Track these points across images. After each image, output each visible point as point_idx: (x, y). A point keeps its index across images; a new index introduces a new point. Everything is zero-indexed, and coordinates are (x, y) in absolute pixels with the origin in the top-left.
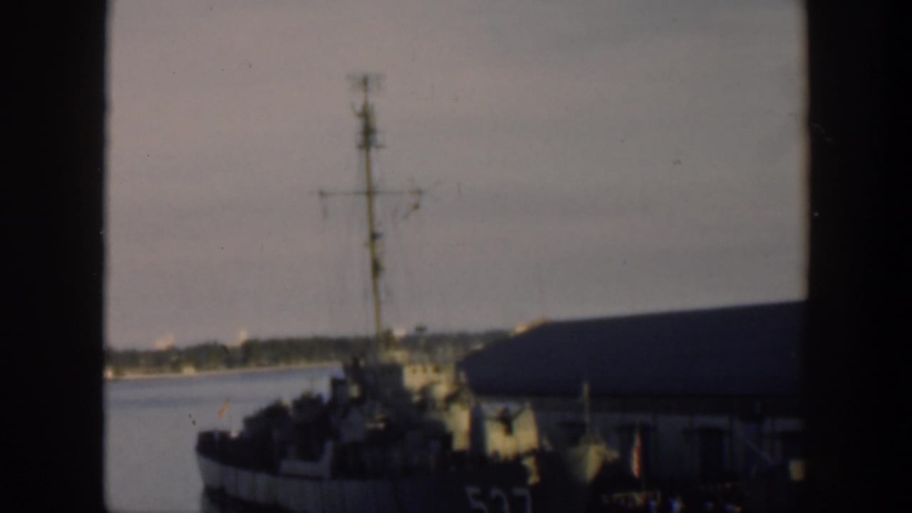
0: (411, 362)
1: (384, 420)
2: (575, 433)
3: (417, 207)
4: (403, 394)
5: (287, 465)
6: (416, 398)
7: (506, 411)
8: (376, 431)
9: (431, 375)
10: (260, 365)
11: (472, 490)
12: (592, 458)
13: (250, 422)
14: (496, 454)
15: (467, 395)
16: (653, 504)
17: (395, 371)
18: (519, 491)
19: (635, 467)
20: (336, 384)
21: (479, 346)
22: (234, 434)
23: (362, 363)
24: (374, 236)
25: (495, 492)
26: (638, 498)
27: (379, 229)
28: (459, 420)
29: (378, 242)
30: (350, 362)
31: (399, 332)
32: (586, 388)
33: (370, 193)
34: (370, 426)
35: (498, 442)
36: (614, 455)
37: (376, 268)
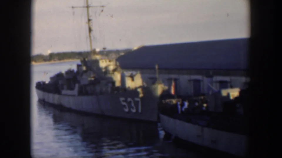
0: (102, 59)
1: (94, 77)
2: (154, 81)
3: (102, 11)
4: (100, 69)
5: (64, 92)
6: (104, 70)
7: (132, 74)
8: (91, 81)
9: (108, 63)
10: (55, 61)
11: (122, 99)
12: (159, 89)
13: (52, 78)
14: (129, 87)
15: (119, 69)
16: (179, 103)
17: (97, 62)
18: (137, 99)
19: (173, 91)
20: (79, 66)
21: (122, 54)
22: (47, 82)
23: (86, 60)
24: (89, 20)
25: (129, 99)
26: (174, 101)
27: (91, 18)
28: (117, 77)
29: (90, 22)
30: (82, 59)
31: (98, 50)
32: (157, 67)
33: (88, 7)
34: (89, 79)
35: (130, 84)
36: (166, 88)
37: (90, 30)
